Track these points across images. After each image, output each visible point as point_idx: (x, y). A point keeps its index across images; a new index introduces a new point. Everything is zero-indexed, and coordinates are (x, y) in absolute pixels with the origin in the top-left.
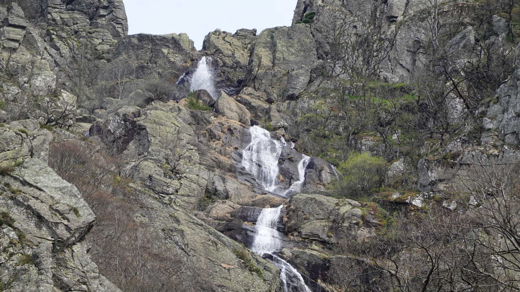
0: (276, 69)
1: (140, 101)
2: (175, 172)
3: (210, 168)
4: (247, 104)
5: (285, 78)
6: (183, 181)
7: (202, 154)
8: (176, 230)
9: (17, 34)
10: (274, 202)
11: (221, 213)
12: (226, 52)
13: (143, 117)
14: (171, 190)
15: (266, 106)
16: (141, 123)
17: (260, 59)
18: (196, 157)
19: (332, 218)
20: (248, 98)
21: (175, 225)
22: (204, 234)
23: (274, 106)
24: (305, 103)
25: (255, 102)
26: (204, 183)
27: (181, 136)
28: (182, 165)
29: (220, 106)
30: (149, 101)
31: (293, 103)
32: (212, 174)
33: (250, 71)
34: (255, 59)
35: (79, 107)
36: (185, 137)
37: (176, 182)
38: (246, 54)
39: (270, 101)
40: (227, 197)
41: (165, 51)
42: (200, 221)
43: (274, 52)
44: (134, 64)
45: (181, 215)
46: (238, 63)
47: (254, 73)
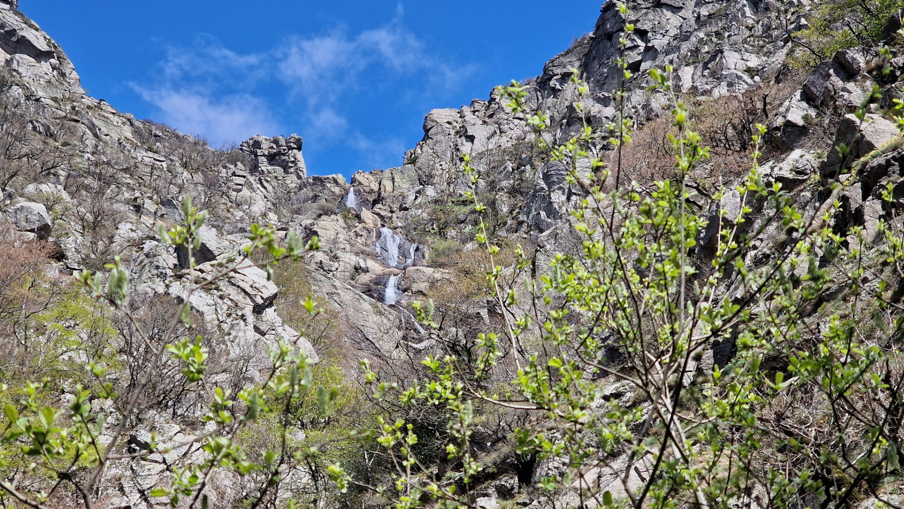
0: (395, 192)
1: (315, 216)
2: (335, 258)
3: (357, 254)
4: (378, 214)
5: (401, 197)
6: (340, 263)
7: (352, 245)
8: (335, 293)
9: (241, 181)
10: (396, 273)
11: (364, 281)
12: (365, 184)
13: (316, 226)
14: (333, 269)
15: (390, 215)
16: (315, 229)
17: (385, 187)
18: (348, 247)
19: (430, 281)
20: (378, 211)
21: (335, 290)
22: (352, 295)
23: (394, 215)
24: (413, 212)
25: (383, 213)
26: (353, 263)
27: (339, 236)
28: (339, 253)
29: (362, 217)
30: (320, 216)
31: (406, 212)
32: (358, 258)
33: (379, 194)
34: (382, 187)
35: (280, 221)
36: (342, 237)
37: (336, 264)
38: (377, 185)
39: (392, 212)
40: (368, 271)
41: (329, 185)
42: (350, 287)
43: (393, 183)
44: (311, 195)
45: (337, 283)
46: (372, 190)
47: (382, 195)
